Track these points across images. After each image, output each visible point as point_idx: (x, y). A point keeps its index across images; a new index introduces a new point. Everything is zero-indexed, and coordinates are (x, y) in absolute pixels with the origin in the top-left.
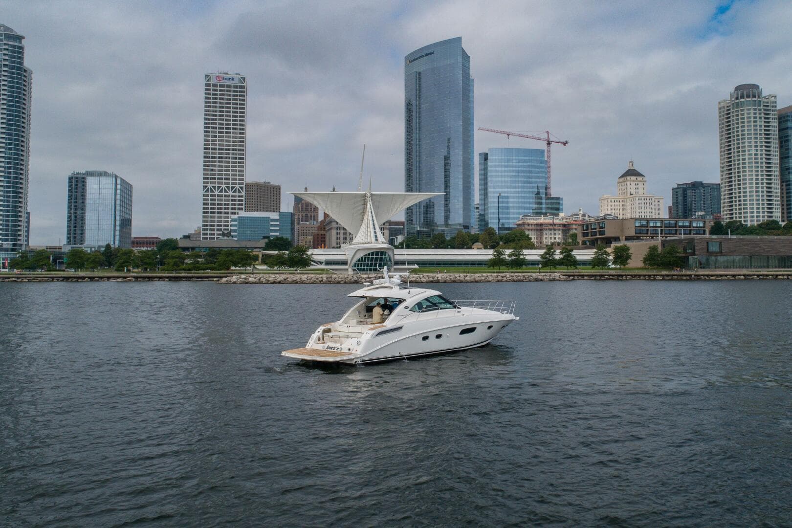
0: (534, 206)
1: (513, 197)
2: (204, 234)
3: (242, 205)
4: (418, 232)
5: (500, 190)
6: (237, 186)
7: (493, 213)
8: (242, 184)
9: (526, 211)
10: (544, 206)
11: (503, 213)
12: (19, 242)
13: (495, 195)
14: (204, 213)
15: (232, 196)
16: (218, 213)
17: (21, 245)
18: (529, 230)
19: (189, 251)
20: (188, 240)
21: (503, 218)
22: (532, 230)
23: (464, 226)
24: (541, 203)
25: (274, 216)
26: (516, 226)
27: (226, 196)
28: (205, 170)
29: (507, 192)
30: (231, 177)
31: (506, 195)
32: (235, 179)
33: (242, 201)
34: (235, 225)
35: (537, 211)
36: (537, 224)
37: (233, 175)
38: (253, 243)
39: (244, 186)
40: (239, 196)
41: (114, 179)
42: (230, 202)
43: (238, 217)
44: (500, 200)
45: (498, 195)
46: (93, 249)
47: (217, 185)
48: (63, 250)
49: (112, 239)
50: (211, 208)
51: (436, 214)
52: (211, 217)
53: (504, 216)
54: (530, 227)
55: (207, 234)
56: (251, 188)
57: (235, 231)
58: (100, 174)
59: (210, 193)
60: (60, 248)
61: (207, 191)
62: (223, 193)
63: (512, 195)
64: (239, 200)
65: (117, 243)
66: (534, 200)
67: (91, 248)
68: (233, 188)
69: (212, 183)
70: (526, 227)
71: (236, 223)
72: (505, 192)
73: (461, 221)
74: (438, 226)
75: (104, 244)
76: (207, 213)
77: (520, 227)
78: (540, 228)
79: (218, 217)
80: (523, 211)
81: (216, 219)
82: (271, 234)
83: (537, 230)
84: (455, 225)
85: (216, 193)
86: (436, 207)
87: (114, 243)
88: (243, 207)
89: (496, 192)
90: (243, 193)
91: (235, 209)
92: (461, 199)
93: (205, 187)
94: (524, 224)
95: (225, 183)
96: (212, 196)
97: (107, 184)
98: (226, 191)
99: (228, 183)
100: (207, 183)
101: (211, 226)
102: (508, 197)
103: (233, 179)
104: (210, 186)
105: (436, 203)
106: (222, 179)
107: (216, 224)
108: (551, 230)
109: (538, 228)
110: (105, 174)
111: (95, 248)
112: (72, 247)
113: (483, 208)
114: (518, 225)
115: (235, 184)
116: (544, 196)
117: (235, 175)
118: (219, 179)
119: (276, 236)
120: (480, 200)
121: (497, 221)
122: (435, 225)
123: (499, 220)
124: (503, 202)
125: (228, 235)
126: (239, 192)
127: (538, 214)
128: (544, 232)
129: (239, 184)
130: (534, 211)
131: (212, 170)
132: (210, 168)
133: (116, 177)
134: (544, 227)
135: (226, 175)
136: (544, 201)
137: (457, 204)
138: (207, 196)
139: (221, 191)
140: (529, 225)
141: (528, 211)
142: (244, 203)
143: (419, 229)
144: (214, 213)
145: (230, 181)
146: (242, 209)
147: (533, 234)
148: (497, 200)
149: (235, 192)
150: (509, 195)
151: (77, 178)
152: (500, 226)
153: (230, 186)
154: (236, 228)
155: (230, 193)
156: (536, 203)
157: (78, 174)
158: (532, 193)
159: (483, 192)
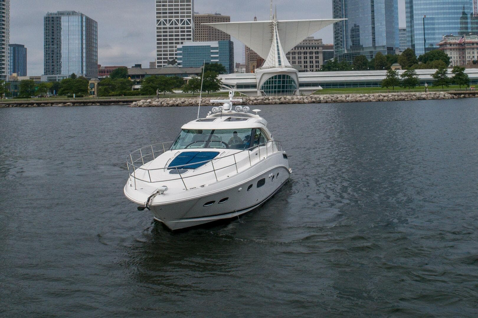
0: (459, 26)
1: (438, 19)
2: (158, 62)
3: (190, 35)
4: (345, 55)
5: (425, 12)
6: (186, 19)
7: (419, 34)
8: (190, 16)
9: (451, 31)
10: (469, 26)
11: (428, 34)
12: (3, 74)
13: (420, 17)
14: (158, 43)
15: (181, 28)
16: (170, 43)
17: (5, 76)
18: (451, 49)
19: (139, 78)
20: (139, 68)
21: (429, 39)
22: (454, 49)
23: (388, 48)
24: (467, 23)
25: (214, 44)
26: (438, 46)
27: (176, 28)
28: (157, 6)
29: (433, 14)
30: (180, 11)
31: (431, 16)
32: (184, 13)
33: (190, 31)
34: (180, 54)
35: (462, 31)
36: (459, 44)
37: (181, 9)
38: (194, 69)
39: (191, 18)
40: (187, 28)
41: (80, 17)
42: (180, 34)
43: (183, 46)
44: (426, 22)
45: (423, 17)
46: (65, 78)
47: (168, 19)
48: (42, 80)
49: (80, 69)
50: (164, 39)
51: (361, 37)
52: (164, 47)
53: (429, 37)
54: (452, 47)
55: (161, 62)
56: (198, 19)
57: (180, 59)
58: (69, 14)
59: (162, 26)
60: (39, 78)
61: (160, 24)
62: (174, 26)
63: (437, 16)
64: (187, 32)
65: (84, 72)
66: (459, 21)
67: (63, 77)
68: (182, 20)
69: (164, 17)
70: (448, 46)
71: (181, 52)
72: (429, 14)
73: (384, 43)
74: (363, 48)
75: (71, 73)
76: (160, 43)
77: (442, 47)
78: (462, 48)
79: (170, 47)
80: (446, 31)
81: (168, 49)
82: (212, 60)
83: (459, 49)
84: (380, 47)
85: (168, 25)
86: (361, 32)
87: (82, 72)
88: (192, 37)
89: (421, 14)
90: (191, 25)
91: (184, 39)
92: (384, 23)
93: (158, 21)
94: (446, 44)
95: (175, 17)
96: (164, 28)
97: (75, 21)
98: (176, 24)
99: (178, 17)
100: (160, 17)
101: (164, 55)
102: (433, 19)
103: (182, 13)
104: (162, 19)
105: (361, 27)
106: (172, 13)
107: (168, 53)
108: (473, 49)
109: (461, 47)
110: (74, 13)
111: (66, 77)
112: (48, 77)
113: (410, 29)
114: (441, 45)
115: (184, 17)
116: (469, 16)
117: (184, 9)
118: (170, 13)
119: (217, 62)
120: (407, 22)
121: (423, 42)
122: (362, 47)
123: (425, 41)
124: (428, 24)
125: (173, 62)
126: (188, 24)
127: (462, 34)
128: (467, 51)
129: (187, 17)
130: (459, 31)
131: (164, 6)
132: (162, 4)
133: (82, 15)
134: (466, 46)
135: (175, 9)
136: (469, 21)
137: (381, 27)
138: (160, 28)
139: (172, 24)
140: (451, 44)
141: (454, 31)
142: (191, 33)
143: (346, 52)
144: (166, 43)
145: (180, 15)
146: (190, 39)
147: (455, 53)
148: (423, 22)
149: (184, 24)
150: (434, 16)
151: (53, 18)
152: (427, 47)
153: (180, 19)
154: (181, 57)
155: (180, 25)
156: (461, 23)
157: (51, 14)
158: (457, 13)
159: (409, 15)
